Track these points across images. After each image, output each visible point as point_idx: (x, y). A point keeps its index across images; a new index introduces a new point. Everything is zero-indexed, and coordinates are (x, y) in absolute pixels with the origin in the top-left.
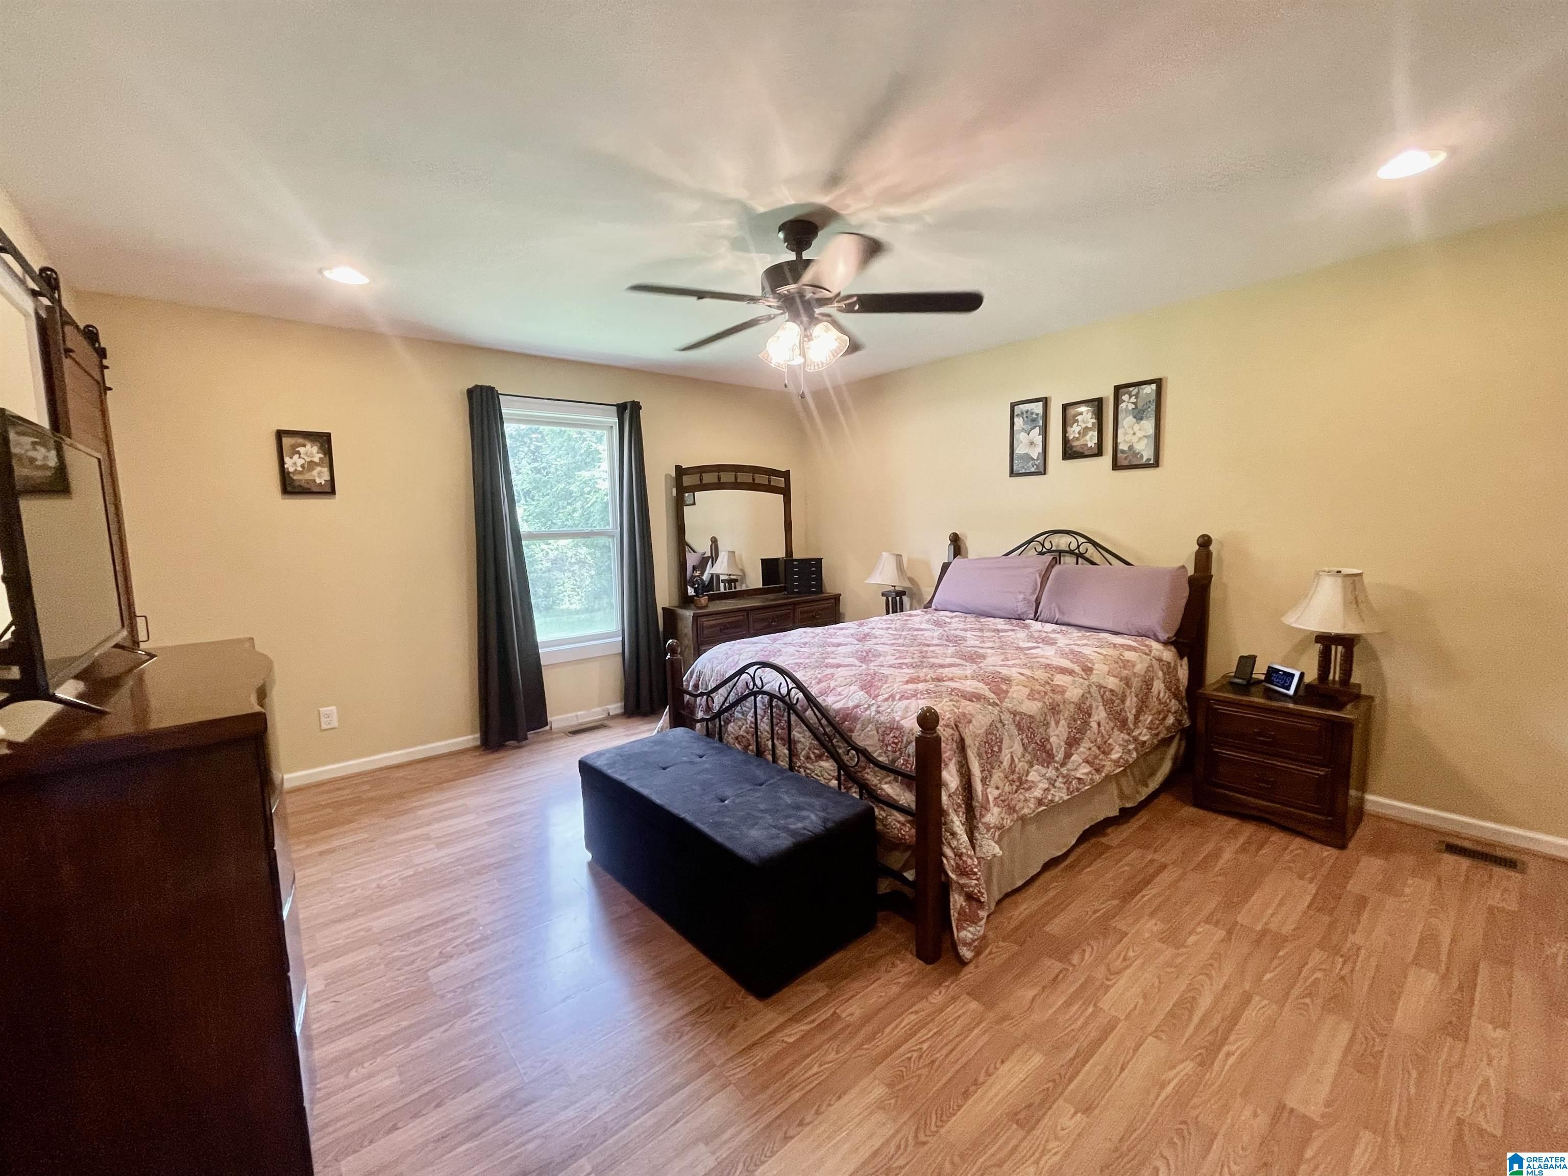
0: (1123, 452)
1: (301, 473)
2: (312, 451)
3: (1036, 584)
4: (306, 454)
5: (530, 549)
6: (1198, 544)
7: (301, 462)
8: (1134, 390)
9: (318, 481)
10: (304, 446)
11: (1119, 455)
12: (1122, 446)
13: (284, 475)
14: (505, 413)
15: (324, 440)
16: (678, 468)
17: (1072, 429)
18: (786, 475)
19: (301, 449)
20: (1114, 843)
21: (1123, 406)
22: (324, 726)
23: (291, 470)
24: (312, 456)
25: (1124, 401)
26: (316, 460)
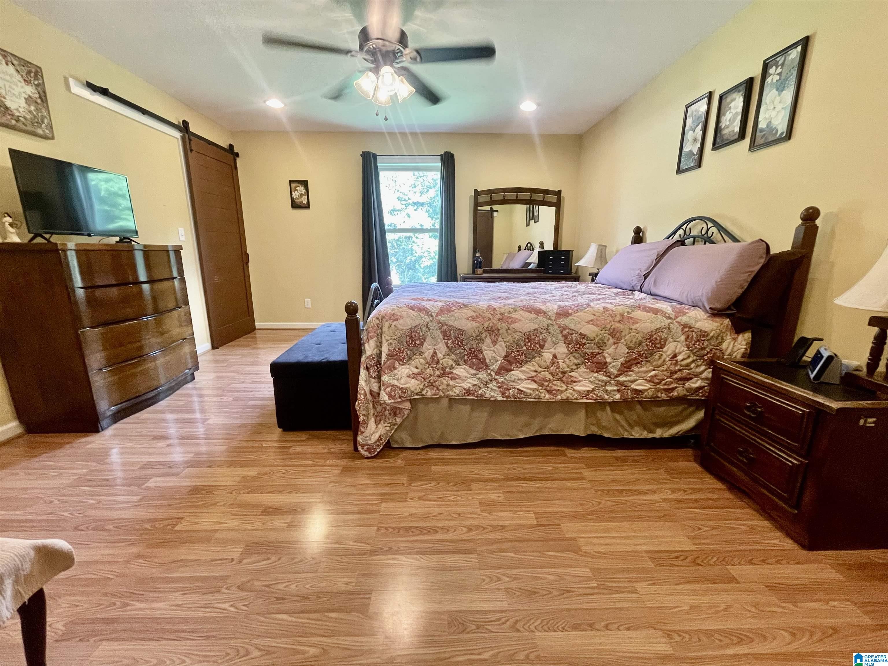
0: (762, 130)
1: (298, 199)
2: (301, 189)
3: (652, 262)
4: (300, 191)
5: (390, 237)
6: (802, 219)
7: (298, 194)
8: (781, 60)
9: (304, 202)
10: (299, 187)
11: (758, 133)
12: (762, 125)
13: (292, 199)
14: (380, 166)
15: (305, 184)
16: (476, 191)
17: (725, 118)
18: (559, 193)
19: (298, 188)
20: (570, 455)
21: (769, 80)
22: (306, 307)
23: (295, 197)
24: (301, 191)
25: (771, 74)
26: (303, 193)
